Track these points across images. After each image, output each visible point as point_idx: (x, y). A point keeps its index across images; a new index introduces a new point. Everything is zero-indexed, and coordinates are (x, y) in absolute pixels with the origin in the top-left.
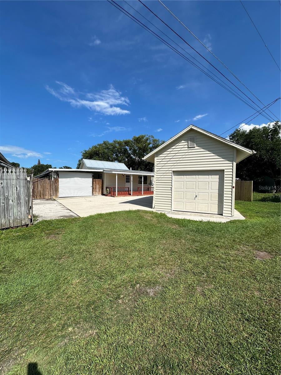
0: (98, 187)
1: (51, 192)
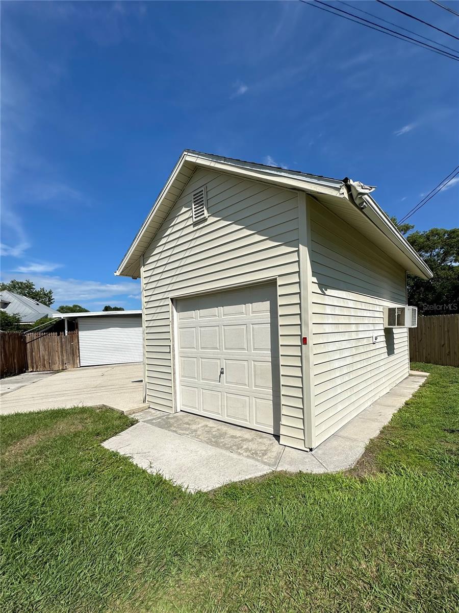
1: (65, 358)
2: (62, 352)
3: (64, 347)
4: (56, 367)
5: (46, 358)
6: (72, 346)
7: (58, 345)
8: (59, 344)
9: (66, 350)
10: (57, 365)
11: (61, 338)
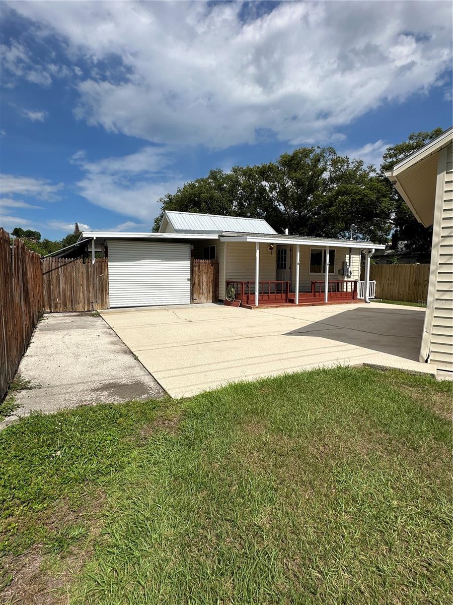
0: (205, 280)
1: (91, 295)
2: (88, 287)
3: (91, 279)
4: (80, 307)
5: (68, 293)
6: (101, 280)
7: (83, 277)
8: (85, 276)
9: (94, 284)
10: (81, 305)
11: (87, 267)
